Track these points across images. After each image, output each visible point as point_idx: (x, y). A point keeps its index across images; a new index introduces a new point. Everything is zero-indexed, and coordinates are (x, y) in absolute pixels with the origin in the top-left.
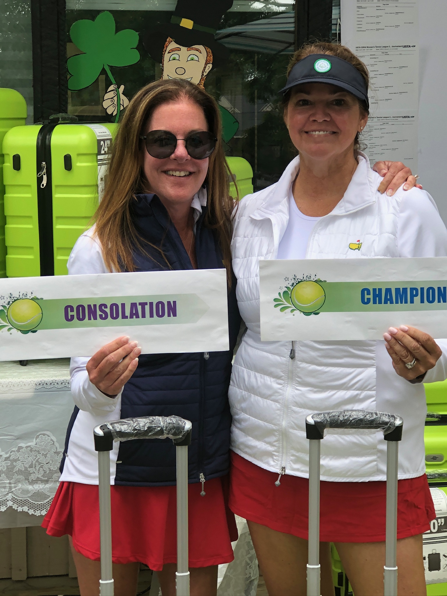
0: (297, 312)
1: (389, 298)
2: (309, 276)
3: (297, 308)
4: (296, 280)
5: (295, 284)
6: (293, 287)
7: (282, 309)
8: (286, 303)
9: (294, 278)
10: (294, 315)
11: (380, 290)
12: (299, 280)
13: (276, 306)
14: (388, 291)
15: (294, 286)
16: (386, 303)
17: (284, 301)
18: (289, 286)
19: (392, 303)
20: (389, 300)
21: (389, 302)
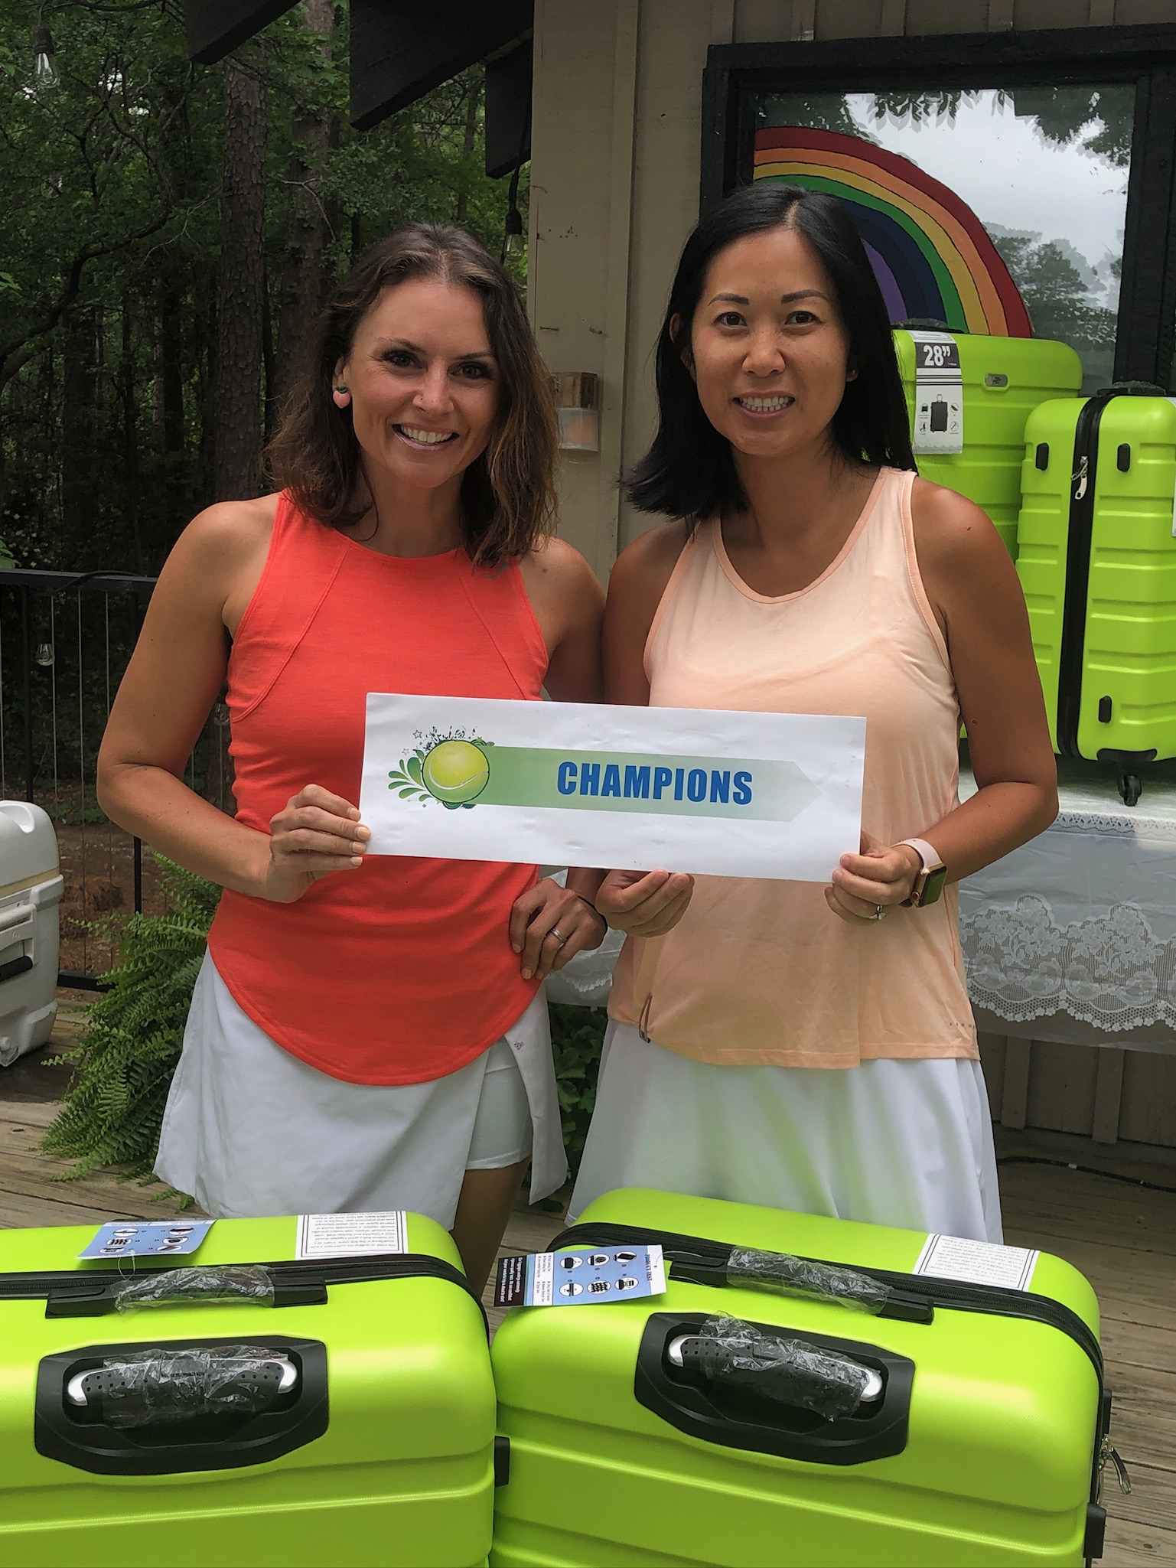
0: (431, 801)
1: (612, 784)
2: (461, 731)
3: (434, 793)
4: (436, 737)
5: (433, 745)
6: (428, 751)
7: (404, 794)
8: (412, 782)
9: (432, 732)
10: (424, 806)
11: (596, 767)
12: (441, 738)
13: (392, 786)
14: (612, 769)
15: (431, 749)
16: (605, 793)
17: (409, 777)
18: (421, 748)
19: (617, 794)
20: (611, 788)
21: (611, 792)
